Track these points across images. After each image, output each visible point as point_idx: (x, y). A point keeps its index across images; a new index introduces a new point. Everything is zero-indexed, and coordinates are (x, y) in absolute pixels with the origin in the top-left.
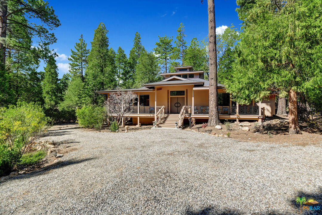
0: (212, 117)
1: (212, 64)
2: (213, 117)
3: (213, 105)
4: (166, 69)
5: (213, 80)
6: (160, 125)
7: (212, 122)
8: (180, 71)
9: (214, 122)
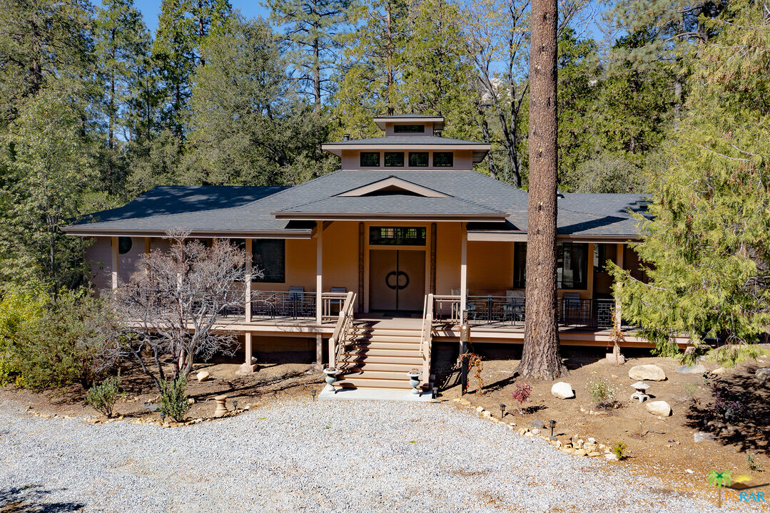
0: (537, 348)
1: (540, 155)
2: (539, 345)
3: (542, 304)
4: (319, 89)
5: (542, 212)
6: (348, 379)
7: (536, 365)
8: (396, 131)
9: (545, 366)
